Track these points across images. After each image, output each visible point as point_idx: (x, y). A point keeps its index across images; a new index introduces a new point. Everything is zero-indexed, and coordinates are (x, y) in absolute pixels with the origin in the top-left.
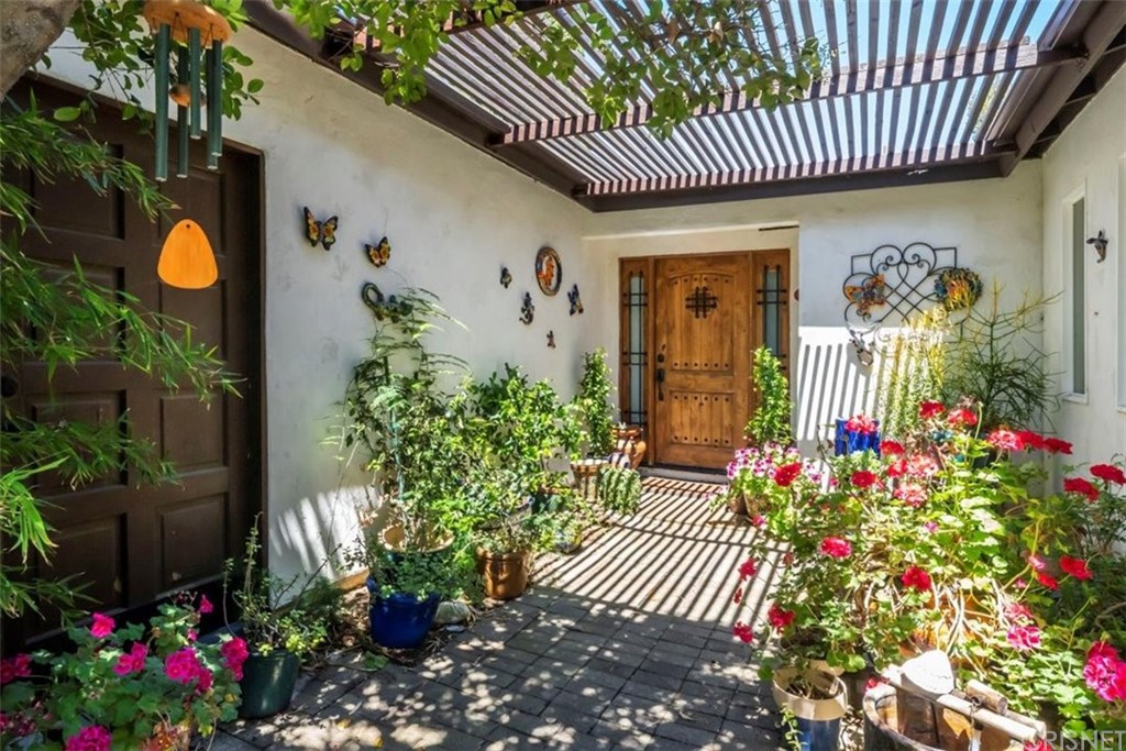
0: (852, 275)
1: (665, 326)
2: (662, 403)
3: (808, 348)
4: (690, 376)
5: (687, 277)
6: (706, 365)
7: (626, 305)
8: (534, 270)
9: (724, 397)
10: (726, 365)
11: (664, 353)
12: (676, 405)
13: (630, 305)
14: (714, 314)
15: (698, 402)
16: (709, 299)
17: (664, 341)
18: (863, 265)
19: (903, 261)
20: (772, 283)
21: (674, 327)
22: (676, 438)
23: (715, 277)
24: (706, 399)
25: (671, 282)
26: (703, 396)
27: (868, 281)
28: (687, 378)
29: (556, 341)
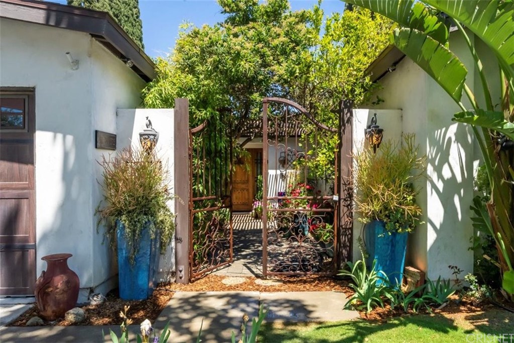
0: (281, 157)
3: (270, 175)
6: (240, 181)
9: (246, 190)
18: (283, 155)
20: (259, 158)
26: (240, 190)
27: (284, 159)
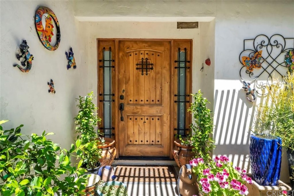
0: (244, 50)
1: (124, 79)
2: (123, 122)
4: (139, 107)
5: (137, 52)
6: (147, 101)
7: (101, 67)
8: (33, 22)
9: (157, 118)
10: (158, 101)
11: (124, 94)
12: (130, 123)
13: (103, 67)
14: (152, 73)
15: (143, 121)
16: (149, 64)
17: (124, 88)
19: (270, 44)
20: (183, 57)
21: (129, 79)
22: (131, 141)
23: (152, 53)
24: (147, 119)
25: (128, 55)
26: (146, 118)
27: (252, 54)
28: (137, 108)
29: (55, 88)
